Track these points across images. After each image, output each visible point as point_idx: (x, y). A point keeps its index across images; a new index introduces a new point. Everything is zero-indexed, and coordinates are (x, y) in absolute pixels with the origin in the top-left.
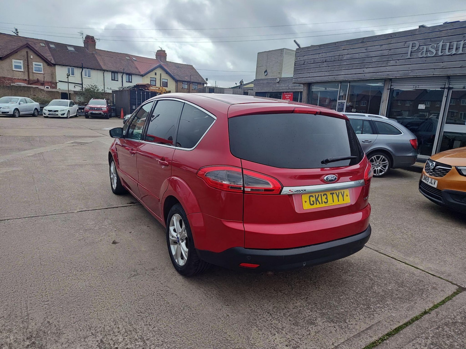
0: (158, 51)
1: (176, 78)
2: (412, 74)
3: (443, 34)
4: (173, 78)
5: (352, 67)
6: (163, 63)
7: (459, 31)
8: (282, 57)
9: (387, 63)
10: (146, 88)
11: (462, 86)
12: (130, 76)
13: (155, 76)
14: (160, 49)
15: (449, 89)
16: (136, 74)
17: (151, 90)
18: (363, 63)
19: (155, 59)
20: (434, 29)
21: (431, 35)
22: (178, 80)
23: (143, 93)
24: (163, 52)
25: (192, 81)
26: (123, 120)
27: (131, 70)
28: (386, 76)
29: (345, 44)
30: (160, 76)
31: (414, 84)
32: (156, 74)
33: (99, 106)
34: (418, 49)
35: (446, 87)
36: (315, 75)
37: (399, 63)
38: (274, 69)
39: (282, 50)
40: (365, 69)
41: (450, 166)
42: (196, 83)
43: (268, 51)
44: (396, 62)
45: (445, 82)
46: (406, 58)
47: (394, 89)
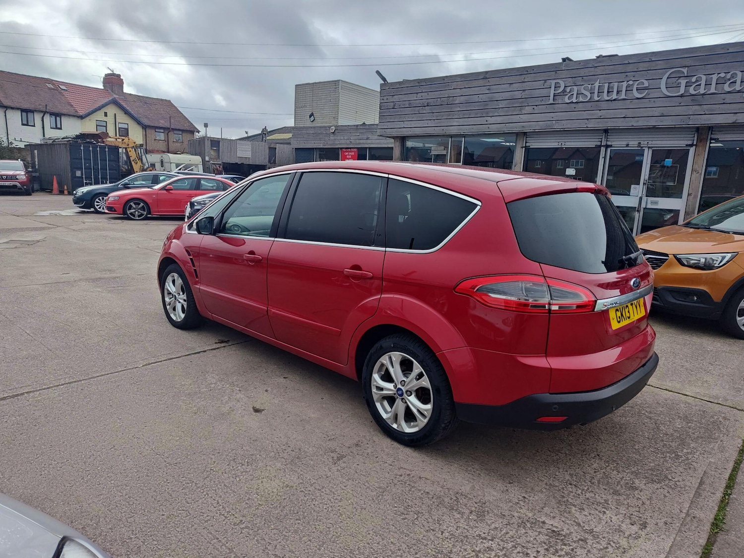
0: (106, 75)
1: (143, 121)
2: (557, 126)
3: (598, 71)
4: (139, 123)
5: (470, 114)
6: (117, 96)
7: (620, 69)
8: (337, 93)
9: (521, 110)
10: (100, 140)
11: (625, 143)
12: (58, 119)
13: (105, 119)
14: (110, 72)
15: (607, 146)
16: (69, 115)
17: (107, 143)
18: (485, 109)
19: (102, 89)
20: (586, 64)
21: (582, 72)
22: (147, 124)
23: (95, 148)
24: (117, 76)
25: (173, 127)
26: (73, 197)
27: (60, 107)
28: (520, 128)
29: (459, 79)
30: (114, 117)
31: (559, 141)
32: (106, 114)
33: (11, 173)
34: (564, 91)
35: (602, 144)
36: (413, 124)
37: (537, 110)
38: (326, 112)
39: (336, 83)
40: (489, 118)
41: (667, 255)
42: (179, 130)
43: (313, 84)
44: (534, 109)
45: (601, 137)
46: (547, 103)
47: (531, 147)
